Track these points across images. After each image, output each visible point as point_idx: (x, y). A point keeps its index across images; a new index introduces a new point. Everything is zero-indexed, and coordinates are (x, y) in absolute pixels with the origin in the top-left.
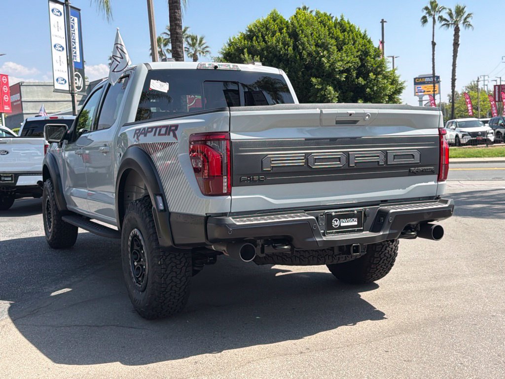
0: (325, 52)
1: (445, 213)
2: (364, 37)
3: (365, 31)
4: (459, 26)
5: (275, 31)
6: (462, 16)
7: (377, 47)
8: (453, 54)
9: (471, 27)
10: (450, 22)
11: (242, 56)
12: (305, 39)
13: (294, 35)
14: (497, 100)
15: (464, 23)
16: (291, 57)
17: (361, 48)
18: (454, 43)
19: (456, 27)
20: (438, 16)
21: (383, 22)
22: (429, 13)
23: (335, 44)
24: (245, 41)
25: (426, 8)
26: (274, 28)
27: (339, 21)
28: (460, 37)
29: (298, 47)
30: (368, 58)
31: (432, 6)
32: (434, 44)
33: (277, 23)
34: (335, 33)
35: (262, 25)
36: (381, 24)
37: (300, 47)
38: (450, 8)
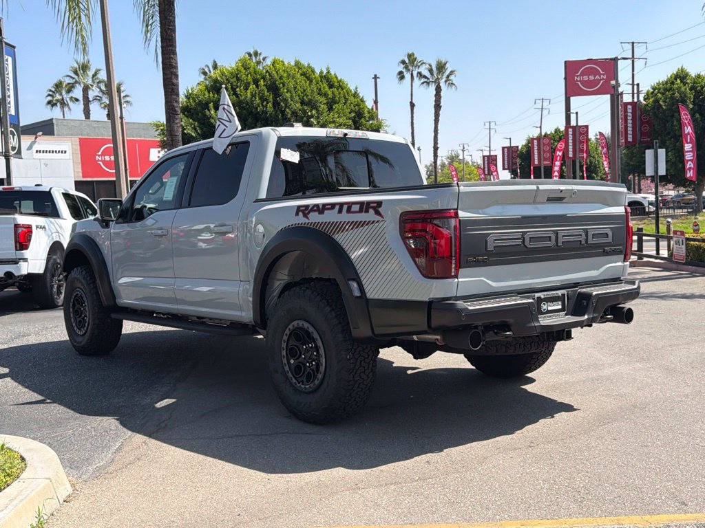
0: (314, 112)
1: (634, 294)
2: (356, 95)
3: (356, 88)
4: (441, 85)
5: (249, 83)
6: (444, 73)
7: (370, 108)
8: (434, 118)
9: (454, 87)
10: (431, 80)
11: (207, 112)
12: (288, 95)
13: (274, 88)
14: (486, 173)
15: (446, 81)
16: (270, 115)
17: (353, 108)
18: (435, 105)
19: (437, 87)
20: (416, 72)
21: (376, 78)
22: (406, 68)
23: (325, 102)
24: (209, 93)
25: (403, 62)
26: (247, 79)
27: (324, 74)
28: (442, 98)
29: (279, 104)
30: (363, 120)
31: (409, 60)
32: (412, 105)
33: (250, 73)
34: (322, 89)
35: (232, 74)
36: (373, 80)
37: (282, 104)
38: (430, 62)
